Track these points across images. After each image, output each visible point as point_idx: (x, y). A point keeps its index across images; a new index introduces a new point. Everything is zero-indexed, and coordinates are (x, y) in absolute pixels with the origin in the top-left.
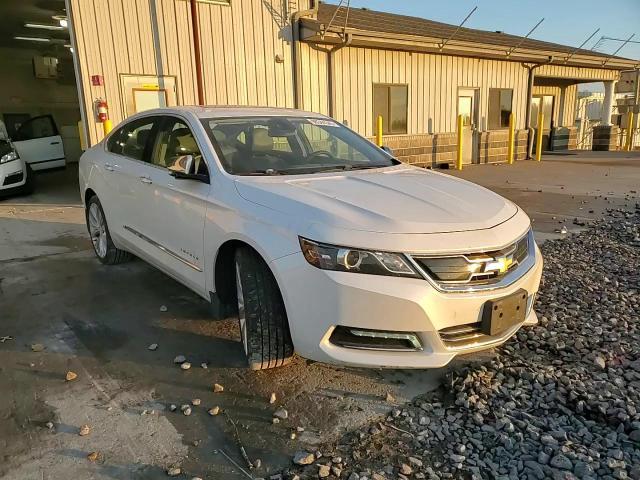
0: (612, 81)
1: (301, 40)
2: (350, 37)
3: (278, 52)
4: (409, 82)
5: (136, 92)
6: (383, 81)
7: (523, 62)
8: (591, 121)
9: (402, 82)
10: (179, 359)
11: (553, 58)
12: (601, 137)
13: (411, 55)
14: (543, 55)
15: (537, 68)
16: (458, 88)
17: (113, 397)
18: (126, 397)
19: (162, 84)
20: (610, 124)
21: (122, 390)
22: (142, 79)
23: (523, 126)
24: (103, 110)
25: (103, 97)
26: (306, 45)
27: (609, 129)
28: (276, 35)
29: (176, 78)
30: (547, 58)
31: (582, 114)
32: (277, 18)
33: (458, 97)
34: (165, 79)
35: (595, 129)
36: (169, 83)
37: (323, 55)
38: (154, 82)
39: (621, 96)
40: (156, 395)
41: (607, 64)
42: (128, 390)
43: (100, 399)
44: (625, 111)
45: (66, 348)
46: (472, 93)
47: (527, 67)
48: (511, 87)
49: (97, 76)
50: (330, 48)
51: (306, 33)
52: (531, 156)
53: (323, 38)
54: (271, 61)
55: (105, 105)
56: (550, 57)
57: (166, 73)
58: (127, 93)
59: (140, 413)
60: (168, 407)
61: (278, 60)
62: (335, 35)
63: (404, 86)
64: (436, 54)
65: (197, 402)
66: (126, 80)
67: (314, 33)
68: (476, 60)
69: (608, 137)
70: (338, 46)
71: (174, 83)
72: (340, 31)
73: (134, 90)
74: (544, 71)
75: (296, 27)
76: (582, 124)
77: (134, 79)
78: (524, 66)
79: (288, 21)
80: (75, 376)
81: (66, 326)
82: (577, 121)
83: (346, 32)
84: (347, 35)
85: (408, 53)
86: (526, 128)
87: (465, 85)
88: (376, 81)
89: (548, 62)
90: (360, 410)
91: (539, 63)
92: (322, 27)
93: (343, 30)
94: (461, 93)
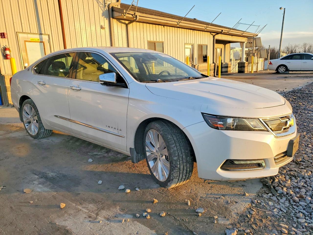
0: (244, 42)
1: (113, 18)
2: (138, 17)
3: (102, 24)
4: (163, 40)
5: (27, 43)
6: (152, 40)
7: (211, 32)
8: (236, 60)
9: (161, 40)
10: (122, 187)
11: (223, 31)
12: (241, 67)
13: (164, 27)
14: (219, 30)
15: (216, 35)
16: (185, 44)
17: (97, 214)
18: (104, 213)
19: (41, 39)
20: (245, 61)
21: (99, 209)
22: (29, 36)
23: (212, 62)
24: (8, 52)
25: (7, 45)
26: (115, 20)
27: (244, 63)
28: (101, 15)
29: (49, 35)
30: (221, 31)
31: (232, 57)
32: (100, 5)
33: (185, 48)
34: (43, 36)
35: (239, 63)
36: (45, 38)
37: (124, 26)
38: (37, 37)
39: (247, 49)
40: (122, 210)
41: (243, 34)
42: (103, 209)
43: (90, 217)
44: (249, 55)
45: (46, 189)
46: (190, 46)
47: (212, 35)
48: (207, 44)
49: (4, 33)
50: (127, 22)
51: (116, 14)
52: (216, 75)
53: (125, 17)
54: (98, 28)
55: (9, 49)
56: (222, 31)
57: (43, 32)
58: (21, 43)
59: (121, 221)
60: (135, 216)
61: (102, 27)
62: (131, 16)
63: (161, 42)
64: (175, 27)
65: (149, 211)
66: (20, 35)
67: (120, 14)
68: (192, 31)
69: (244, 67)
70: (131, 22)
71: (48, 38)
72: (133, 14)
73: (25, 41)
74: (219, 37)
75: (111, 10)
76: (232, 61)
77: (25, 35)
78: (211, 34)
79: (106, 8)
80: (64, 205)
81: (36, 177)
82: (231, 60)
83: (136, 14)
84: (136, 16)
85: (163, 26)
86: (213, 63)
87: (188, 42)
88: (149, 40)
89: (221, 33)
90: (236, 202)
91: (217, 33)
92: (125, 11)
93: (135, 13)
94: (186, 46)
